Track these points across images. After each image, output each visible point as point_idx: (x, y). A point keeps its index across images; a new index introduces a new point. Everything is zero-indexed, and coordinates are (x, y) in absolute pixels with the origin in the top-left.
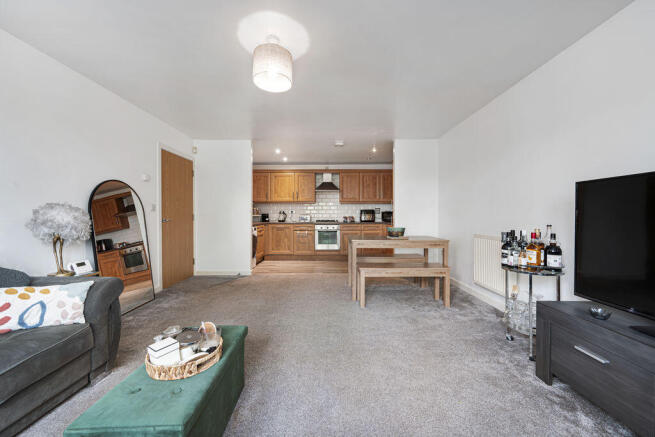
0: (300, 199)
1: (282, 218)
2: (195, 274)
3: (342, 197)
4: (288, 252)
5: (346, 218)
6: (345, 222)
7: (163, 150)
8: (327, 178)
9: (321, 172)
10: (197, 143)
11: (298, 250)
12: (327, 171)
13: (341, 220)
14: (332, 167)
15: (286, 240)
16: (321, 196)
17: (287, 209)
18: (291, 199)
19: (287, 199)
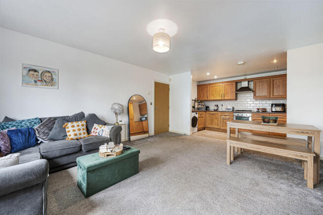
0: (226, 98)
1: (216, 108)
2: (170, 131)
3: (255, 95)
4: (216, 127)
5: (259, 109)
6: (258, 112)
7: (155, 83)
8: (245, 84)
9: (240, 81)
10: (171, 77)
11: (223, 126)
12: (245, 80)
13: (256, 110)
14: (248, 77)
15: (216, 120)
16: (241, 96)
17: (219, 103)
18: (220, 98)
19: (218, 98)
